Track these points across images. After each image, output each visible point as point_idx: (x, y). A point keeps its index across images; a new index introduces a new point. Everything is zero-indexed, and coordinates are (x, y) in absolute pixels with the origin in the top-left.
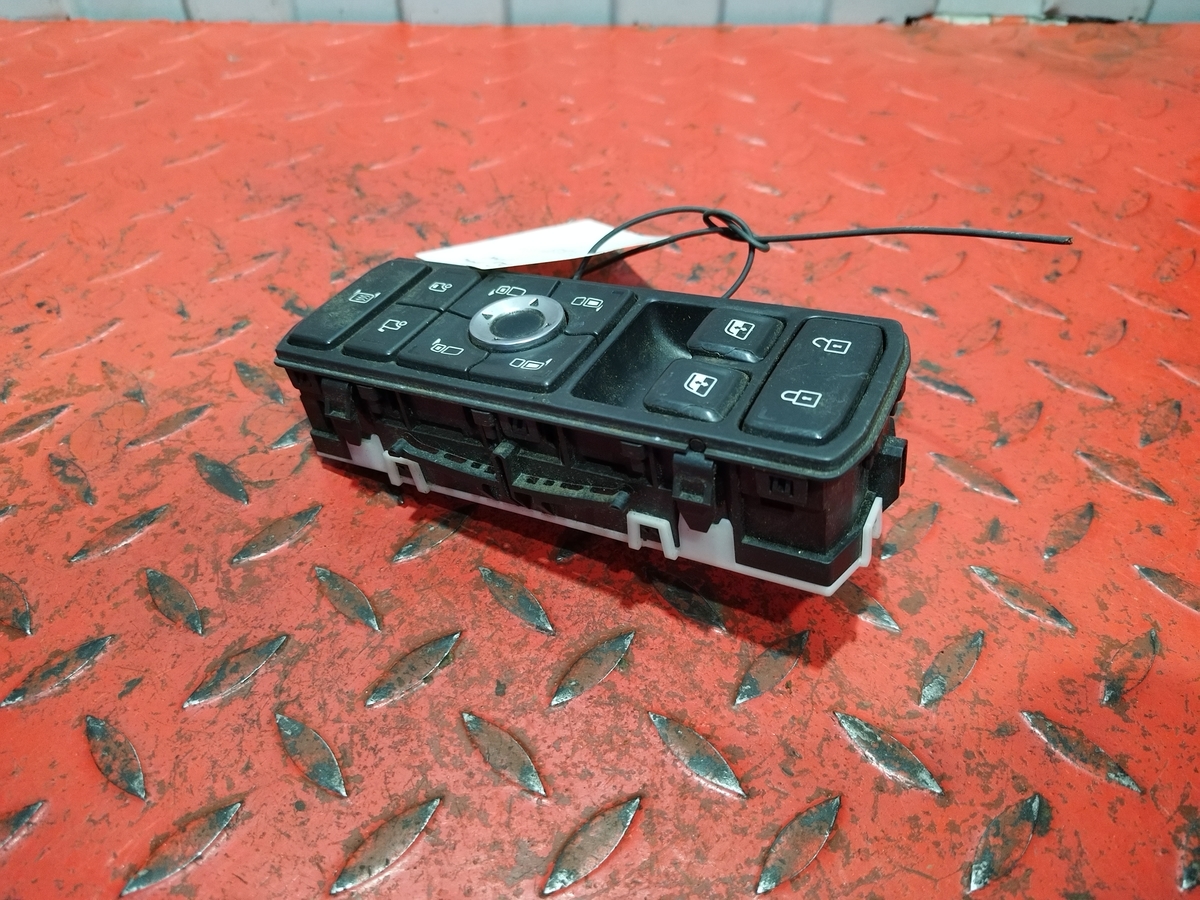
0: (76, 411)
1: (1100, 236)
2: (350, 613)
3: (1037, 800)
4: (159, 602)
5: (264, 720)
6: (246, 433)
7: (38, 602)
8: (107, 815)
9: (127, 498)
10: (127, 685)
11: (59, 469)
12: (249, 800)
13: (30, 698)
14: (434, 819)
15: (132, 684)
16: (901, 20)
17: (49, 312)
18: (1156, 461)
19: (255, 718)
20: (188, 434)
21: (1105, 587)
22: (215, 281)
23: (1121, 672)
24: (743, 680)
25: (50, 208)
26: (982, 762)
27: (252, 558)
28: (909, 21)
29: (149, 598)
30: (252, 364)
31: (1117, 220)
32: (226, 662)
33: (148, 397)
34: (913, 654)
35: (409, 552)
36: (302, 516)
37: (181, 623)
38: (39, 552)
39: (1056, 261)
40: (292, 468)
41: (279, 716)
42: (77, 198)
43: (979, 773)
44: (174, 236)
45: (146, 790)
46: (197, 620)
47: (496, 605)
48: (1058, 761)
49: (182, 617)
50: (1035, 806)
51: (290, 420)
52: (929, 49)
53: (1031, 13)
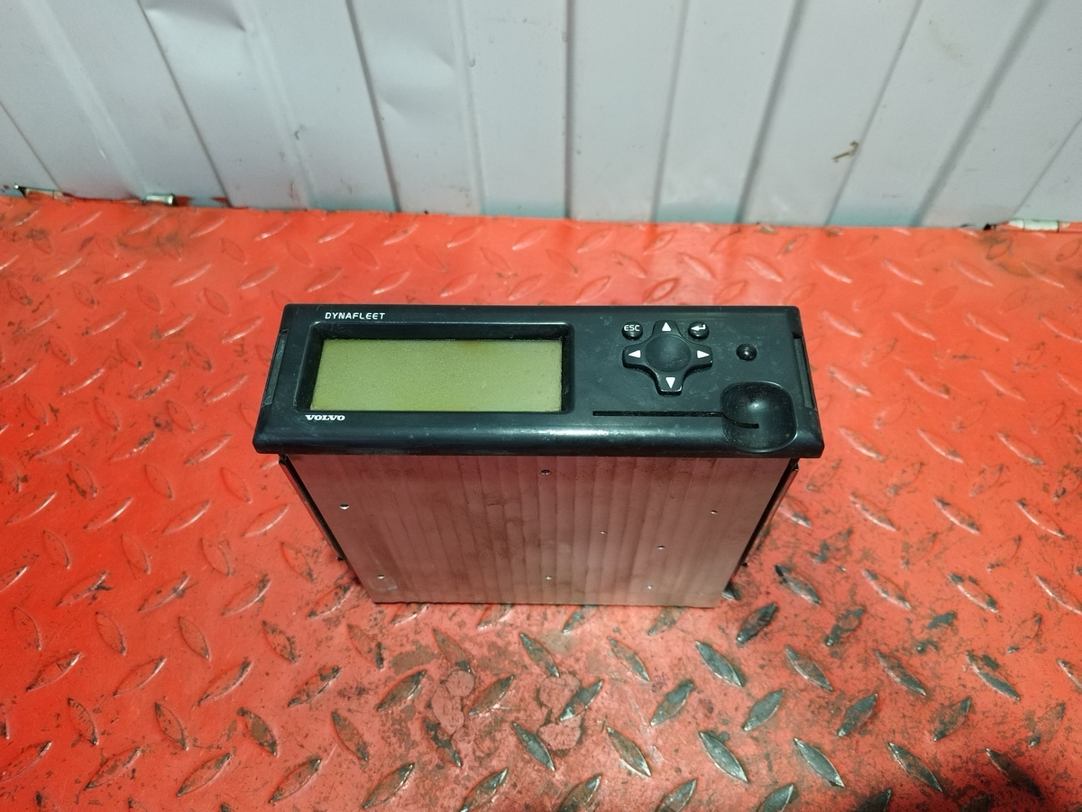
0: (429, 679)
6: (541, 705)
9: (480, 761)
11: (433, 733)
16: (983, 225)
28: (988, 227)
30: (531, 636)
33: (472, 667)
40: (577, 740)
51: (567, 693)
52: (1003, 266)
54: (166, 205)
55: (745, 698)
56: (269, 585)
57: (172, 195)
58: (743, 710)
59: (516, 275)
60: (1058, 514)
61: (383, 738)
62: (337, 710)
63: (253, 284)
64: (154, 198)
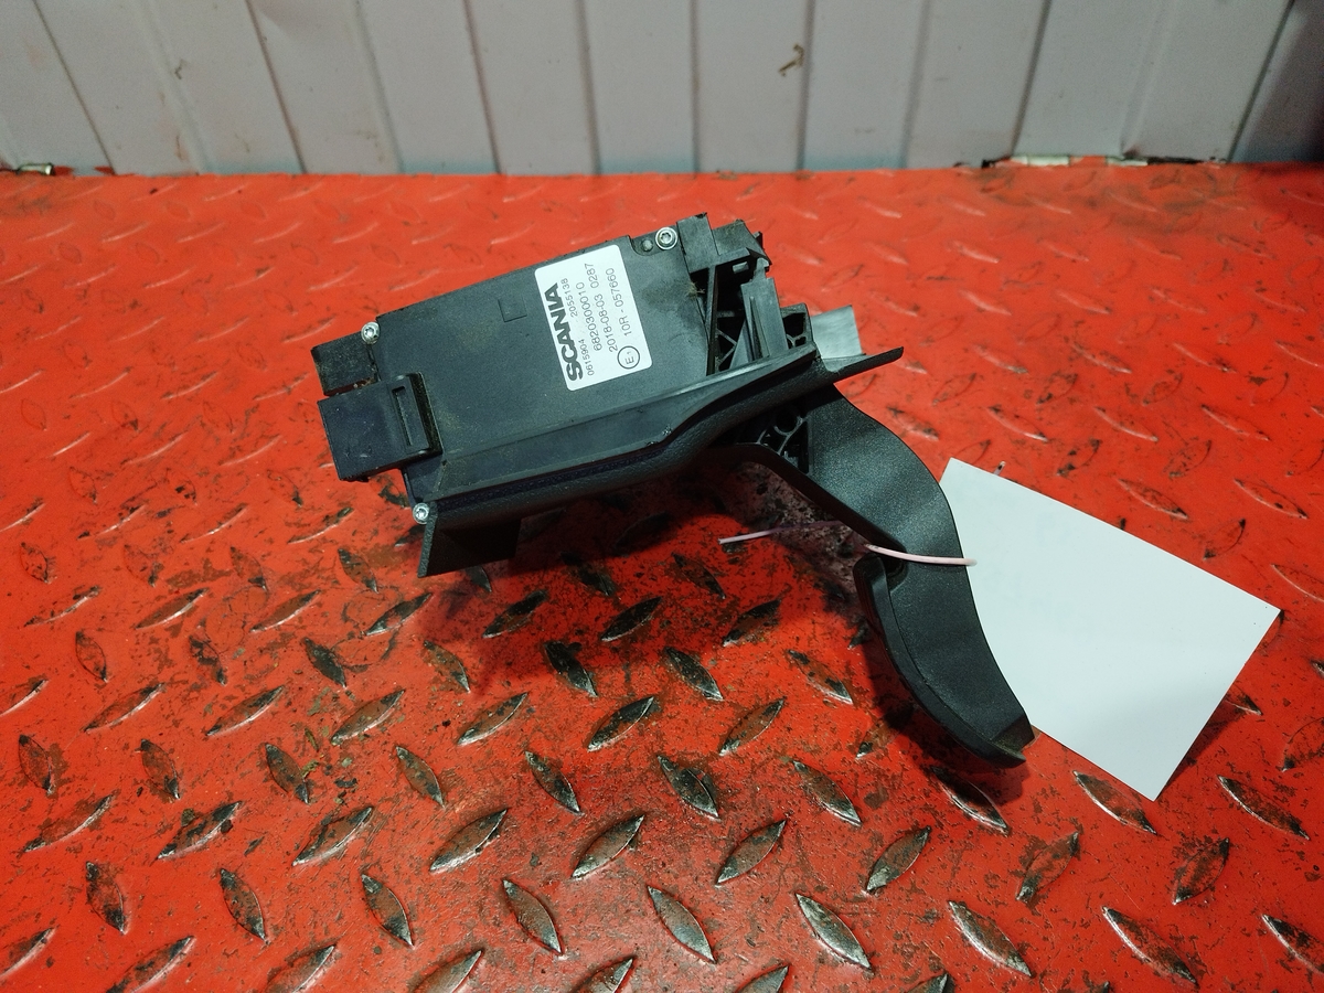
0: (211, 595)
1: (1122, 424)
2: (423, 789)
3: (945, 978)
4: (275, 774)
5: (353, 879)
6: (346, 620)
7: (183, 771)
8: (237, 951)
9: (252, 679)
10: (252, 844)
11: (198, 650)
12: (339, 945)
13: (179, 853)
14: (475, 967)
15: (254, 844)
16: (978, 163)
17: (187, 497)
19: (346, 877)
20: (300, 619)
22: (325, 466)
23: (1040, 870)
24: (727, 862)
25: (185, 387)
26: (907, 941)
27: (346, 737)
28: (986, 164)
29: (267, 770)
30: (353, 551)
31: (1144, 405)
32: (325, 828)
33: (268, 583)
34: (867, 846)
35: (471, 735)
36: (388, 700)
37: (292, 793)
38: (183, 726)
39: (1073, 453)
40: (382, 654)
41: (364, 876)
42: (208, 376)
43: (903, 954)
44: (291, 419)
45: (265, 932)
46: (304, 788)
47: (536, 787)
48: (970, 945)
49: (293, 788)
50: (943, 983)
51: (382, 608)
52: (1000, 198)
53: (1110, 153)
54: (44, 174)
55: (612, 608)
56: (39, 508)
57: (50, 164)
58: (603, 621)
59: (426, 223)
60: (1041, 419)
61: (132, 657)
62: (83, 630)
63: (117, 238)
64: (31, 169)
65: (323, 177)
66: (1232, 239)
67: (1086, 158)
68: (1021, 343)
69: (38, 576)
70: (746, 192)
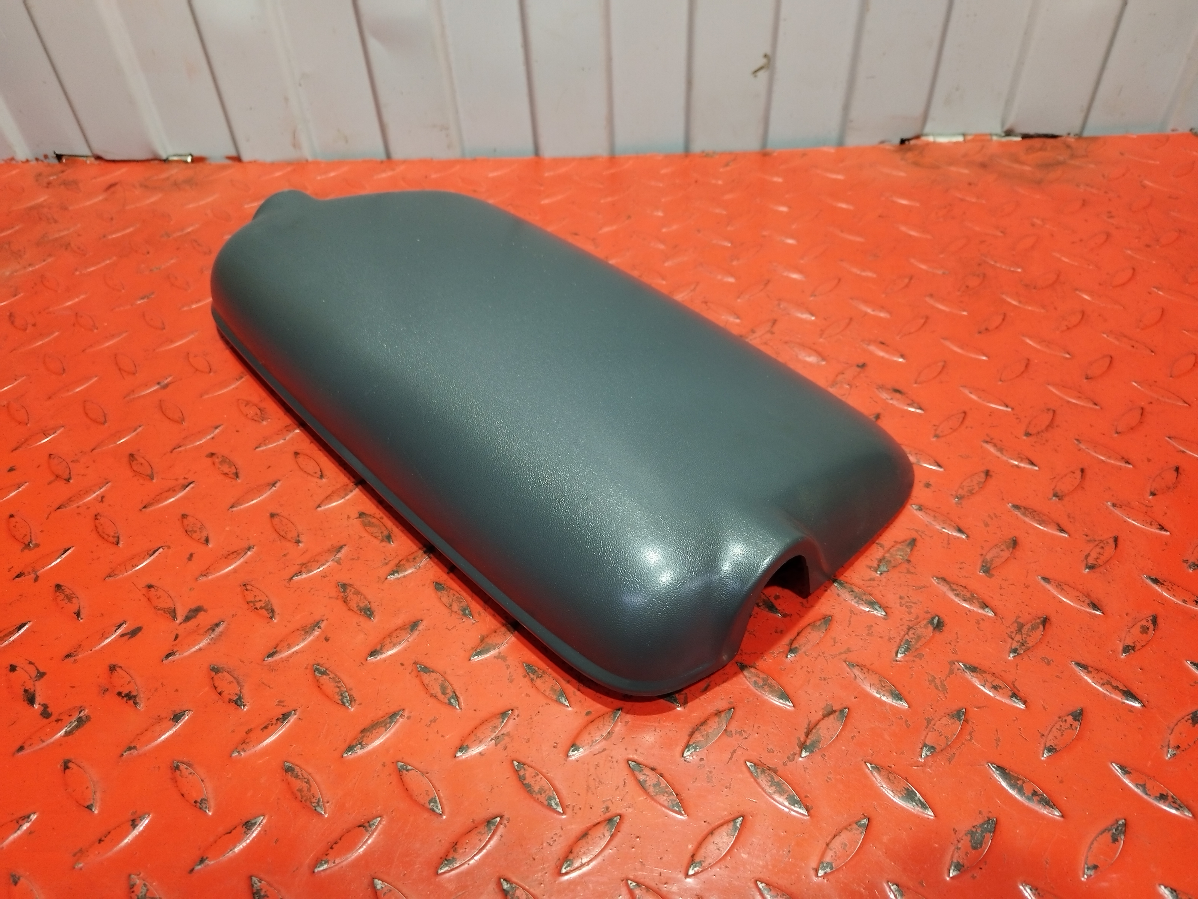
1: (1020, 302)
3: (937, 618)
8: (455, 626)
13: (401, 575)
16: (897, 141)
18: (1033, 446)
21: (989, 516)
26: (909, 600)
28: (903, 142)
31: (1034, 291)
43: (906, 607)
45: (471, 615)
50: (936, 621)
53: (994, 132)
54: (186, 162)
57: (191, 155)
64: (175, 158)
65: (404, 162)
66: (1087, 185)
67: (976, 135)
68: (942, 256)
69: (256, 418)
70: (727, 165)
